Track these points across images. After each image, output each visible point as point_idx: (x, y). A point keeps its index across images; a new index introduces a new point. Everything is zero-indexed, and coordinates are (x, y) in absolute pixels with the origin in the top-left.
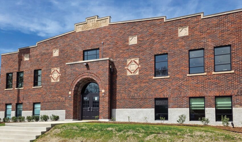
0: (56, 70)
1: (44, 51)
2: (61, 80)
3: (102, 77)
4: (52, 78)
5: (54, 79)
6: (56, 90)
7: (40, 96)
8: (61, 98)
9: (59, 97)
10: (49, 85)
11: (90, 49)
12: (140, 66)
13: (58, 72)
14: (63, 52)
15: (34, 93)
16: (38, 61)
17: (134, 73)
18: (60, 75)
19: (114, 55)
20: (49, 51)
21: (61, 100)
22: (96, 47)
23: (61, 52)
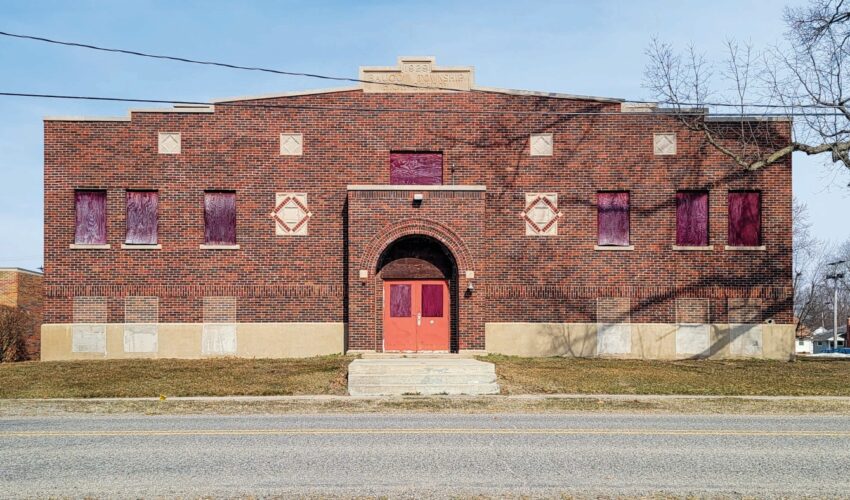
0: (294, 198)
1: (243, 134)
2: (312, 231)
3: (465, 235)
4: (277, 223)
5: (288, 225)
6: (298, 262)
7: (234, 276)
8: (317, 287)
9: (306, 284)
10: (269, 244)
11: (415, 149)
12: (560, 214)
13: (302, 207)
14: (319, 146)
15: (207, 265)
16: (221, 162)
17: (544, 230)
18: (310, 214)
19: (488, 176)
20: (266, 136)
21: (317, 292)
22: (434, 146)
23: (310, 143)
